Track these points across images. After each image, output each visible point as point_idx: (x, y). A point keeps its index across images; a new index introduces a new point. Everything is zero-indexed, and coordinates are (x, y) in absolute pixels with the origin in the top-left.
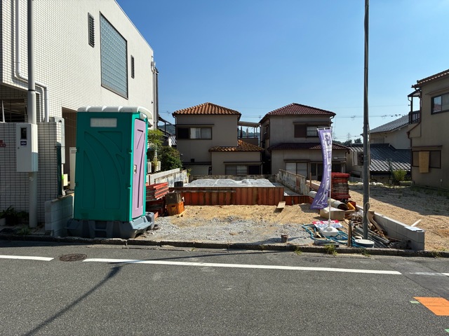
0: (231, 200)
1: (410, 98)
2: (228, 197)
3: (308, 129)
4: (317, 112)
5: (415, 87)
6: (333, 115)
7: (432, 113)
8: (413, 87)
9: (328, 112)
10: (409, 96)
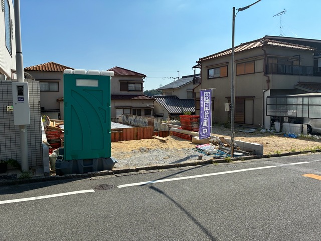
0: (120, 137)
1: (194, 69)
2: (118, 136)
3: (130, 85)
4: (135, 74)
5: (198, 62)
6: (145, 76)
7: (208, 79)
8: (197, 62)
9: (141, 74)
10: (193, 67)
